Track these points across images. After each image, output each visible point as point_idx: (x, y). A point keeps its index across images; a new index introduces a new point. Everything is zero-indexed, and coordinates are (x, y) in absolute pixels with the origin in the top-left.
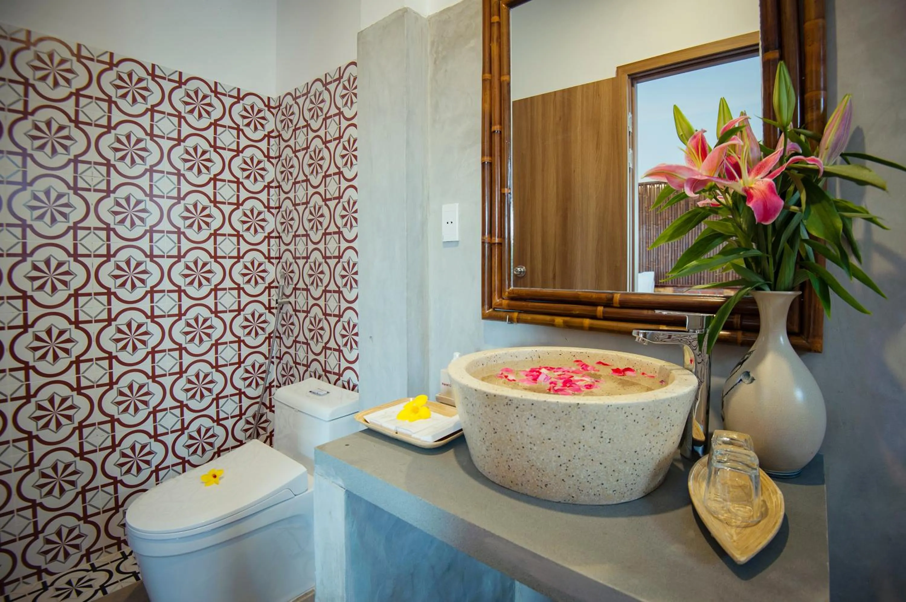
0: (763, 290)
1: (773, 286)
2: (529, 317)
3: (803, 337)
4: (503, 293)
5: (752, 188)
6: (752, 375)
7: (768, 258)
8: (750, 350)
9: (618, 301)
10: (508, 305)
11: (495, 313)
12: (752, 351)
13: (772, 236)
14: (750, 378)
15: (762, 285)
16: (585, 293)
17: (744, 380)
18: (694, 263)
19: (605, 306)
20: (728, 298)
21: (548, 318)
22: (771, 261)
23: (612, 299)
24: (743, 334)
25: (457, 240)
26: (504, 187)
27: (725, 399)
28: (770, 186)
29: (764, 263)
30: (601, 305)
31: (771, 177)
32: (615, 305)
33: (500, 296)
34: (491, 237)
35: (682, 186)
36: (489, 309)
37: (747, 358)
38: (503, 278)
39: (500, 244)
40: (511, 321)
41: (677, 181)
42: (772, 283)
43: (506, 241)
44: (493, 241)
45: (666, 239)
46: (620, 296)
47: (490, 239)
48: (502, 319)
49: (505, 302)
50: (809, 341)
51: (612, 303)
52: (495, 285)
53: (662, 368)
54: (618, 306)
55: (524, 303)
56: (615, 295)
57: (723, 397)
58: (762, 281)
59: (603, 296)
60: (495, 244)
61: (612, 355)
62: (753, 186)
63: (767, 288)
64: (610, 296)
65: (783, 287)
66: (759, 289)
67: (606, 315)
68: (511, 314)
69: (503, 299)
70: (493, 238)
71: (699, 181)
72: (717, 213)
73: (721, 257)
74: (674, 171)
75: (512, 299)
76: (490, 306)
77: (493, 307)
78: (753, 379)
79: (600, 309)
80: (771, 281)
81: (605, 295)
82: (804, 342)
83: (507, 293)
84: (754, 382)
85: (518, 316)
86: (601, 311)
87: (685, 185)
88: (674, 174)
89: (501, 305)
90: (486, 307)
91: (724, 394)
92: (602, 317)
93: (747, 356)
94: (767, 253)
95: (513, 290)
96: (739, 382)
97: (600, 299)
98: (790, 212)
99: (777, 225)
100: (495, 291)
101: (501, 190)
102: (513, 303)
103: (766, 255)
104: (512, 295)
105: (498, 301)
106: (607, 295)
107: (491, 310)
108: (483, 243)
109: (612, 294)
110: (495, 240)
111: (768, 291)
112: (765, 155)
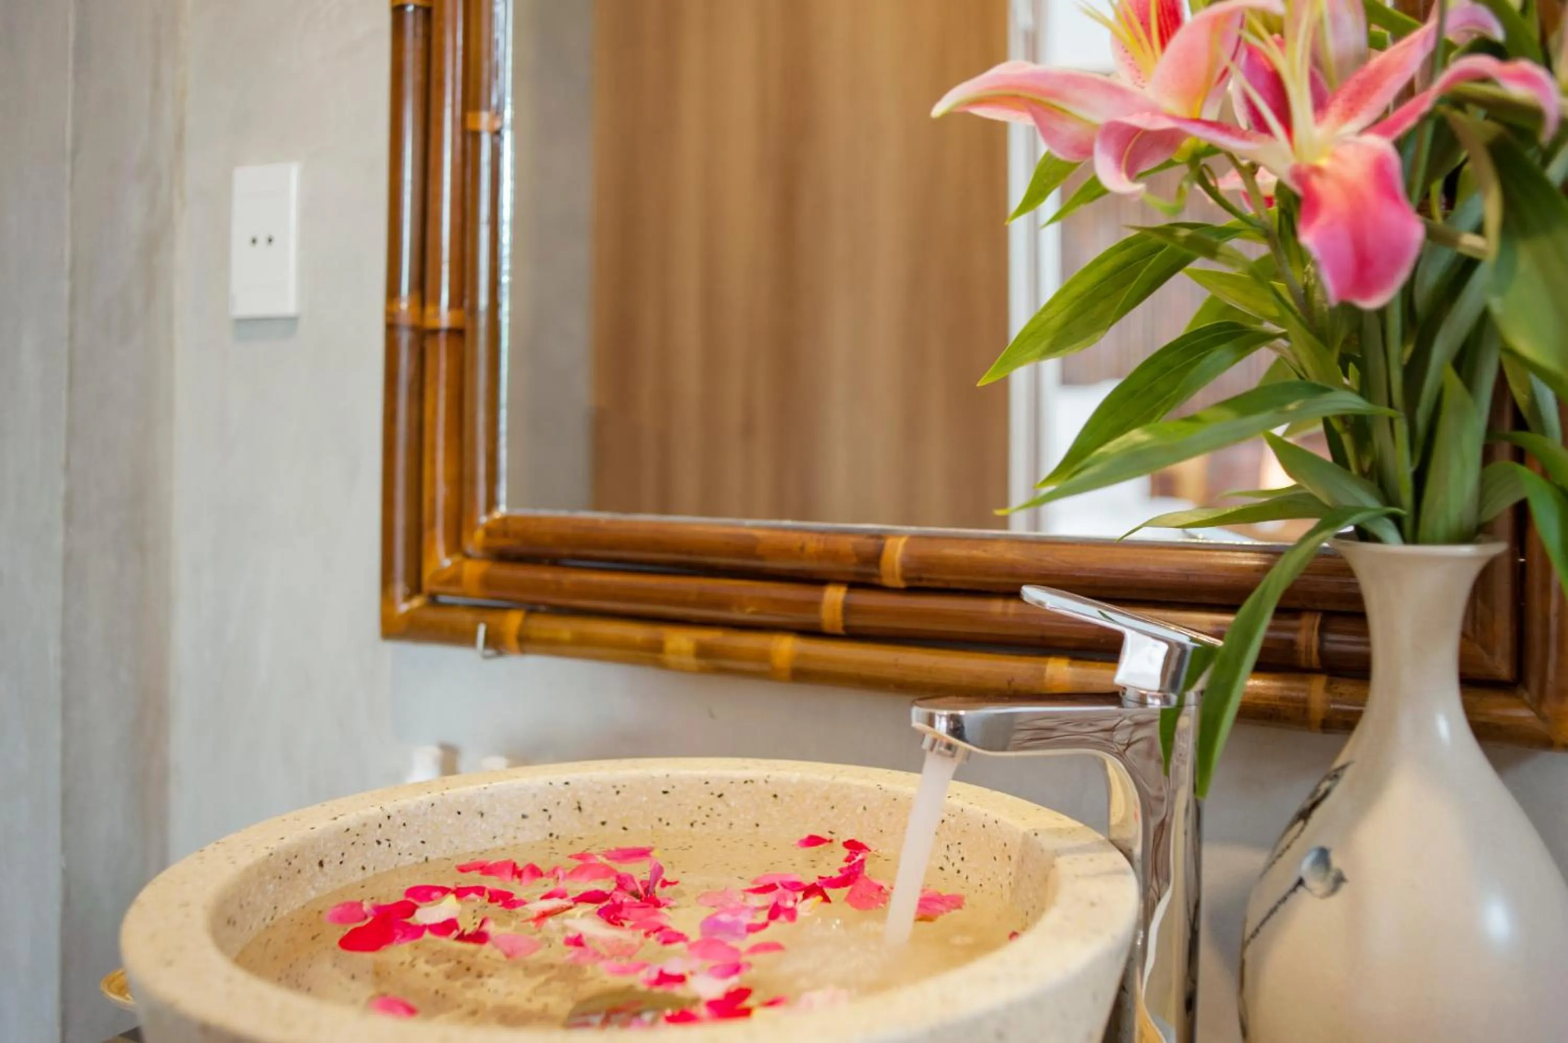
0: (1376, 539)
1: (1408, 524)
2: (565, 628)
3: (1526, 697)
4: (465, 534)
5: (1318, 171)
6: (1336, 861)
7: (1391, 421)
8: (1338, 763)
9: (898, 569)
10: (487, 582)
11: (433, 615)
12: (1343, 767)
13: (1404, 339)
14: (1332, 874)
15: (1374, 519)
16: (778, 534)
17: (1310, 882)
18: (1137, 436)
19: (854, 585)
20: (1275, 553)
21: (638, 633)
22: (1402, 428)
23: (875, 558)
24: (1328, 689)
25: (289, 307)
26: (477, 108)
27: (1249, 954)
28: (1380, 168)
29: (1381, 436)
30: (838, 582)
31: (1385, 132)
32: (888, 581)
33: (456, 545)
34: (423, 304)
35: (1086, 151)
36: (408, 597)
37: (1327, 793)
38: (467, 471)
39: (457, 333)
40: (495, 643)
41: (1069, 130)
42: (1405, 511)
43: (483, 321)
44: (430, 323)
45: (1045, 344)
46: (906, 545)
47: (417, 309)
48: (464, 638)
49: (473, 569)
50: (1546, 710)
51: (880, 577)
52: (433, 501)
53: (1029, 843)
54: (902, 584)
55: (547, 575)
56: (889, 542)
57: (1244, 945)
58: (1372, 503)
59: (846, 544)
60: (435, 332)
61: (862, 789)
62: (1323, 162)
63: (1390, 533)
64: (869, 545)
65: (1441, 527)
66: (1363, 535)
67: (857, 621)
68: (494, 618)
69: (467, 556)
70: (430, 310)
71: (1147, 133)
72: (1211, 252)
73: (1228, 415)
74: (1052, 94)
75: (502, 556)
76: (415, 588)
77: (427, 585)
78: (1340, 880)
79: (834, 596)
80: (1400, 506)
81: (852, 540)
82: (1524, 713)
83: (479, 535)
84: (1344, 887)
85: (522, 627)
86: (839, 608)
87: (1097, 147)
88: (1055, 102)
89: (455, 580)
90: (400, 588)
91: (1247, 936)
92: (840, 631)
93: (1326, 784)
94: (1391, 405)
95: (504, 520)
96: (1294, 890)
97: (834, 555)
98: (1460, 256)
99: (1421, 297)
100: (433, 524)
101: (464, 120)
102: (505, 571)
103: (1385, 411)
104: (501, 543)
105: (447, 563)
106: (860, 540)
107: (417, 602)
108: (391, 327)
109: (879, 536)
110: (437, 314)
111: (1393, 545)
112: (1377, 44)
